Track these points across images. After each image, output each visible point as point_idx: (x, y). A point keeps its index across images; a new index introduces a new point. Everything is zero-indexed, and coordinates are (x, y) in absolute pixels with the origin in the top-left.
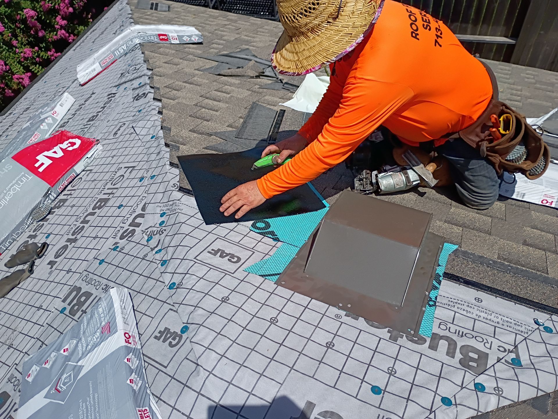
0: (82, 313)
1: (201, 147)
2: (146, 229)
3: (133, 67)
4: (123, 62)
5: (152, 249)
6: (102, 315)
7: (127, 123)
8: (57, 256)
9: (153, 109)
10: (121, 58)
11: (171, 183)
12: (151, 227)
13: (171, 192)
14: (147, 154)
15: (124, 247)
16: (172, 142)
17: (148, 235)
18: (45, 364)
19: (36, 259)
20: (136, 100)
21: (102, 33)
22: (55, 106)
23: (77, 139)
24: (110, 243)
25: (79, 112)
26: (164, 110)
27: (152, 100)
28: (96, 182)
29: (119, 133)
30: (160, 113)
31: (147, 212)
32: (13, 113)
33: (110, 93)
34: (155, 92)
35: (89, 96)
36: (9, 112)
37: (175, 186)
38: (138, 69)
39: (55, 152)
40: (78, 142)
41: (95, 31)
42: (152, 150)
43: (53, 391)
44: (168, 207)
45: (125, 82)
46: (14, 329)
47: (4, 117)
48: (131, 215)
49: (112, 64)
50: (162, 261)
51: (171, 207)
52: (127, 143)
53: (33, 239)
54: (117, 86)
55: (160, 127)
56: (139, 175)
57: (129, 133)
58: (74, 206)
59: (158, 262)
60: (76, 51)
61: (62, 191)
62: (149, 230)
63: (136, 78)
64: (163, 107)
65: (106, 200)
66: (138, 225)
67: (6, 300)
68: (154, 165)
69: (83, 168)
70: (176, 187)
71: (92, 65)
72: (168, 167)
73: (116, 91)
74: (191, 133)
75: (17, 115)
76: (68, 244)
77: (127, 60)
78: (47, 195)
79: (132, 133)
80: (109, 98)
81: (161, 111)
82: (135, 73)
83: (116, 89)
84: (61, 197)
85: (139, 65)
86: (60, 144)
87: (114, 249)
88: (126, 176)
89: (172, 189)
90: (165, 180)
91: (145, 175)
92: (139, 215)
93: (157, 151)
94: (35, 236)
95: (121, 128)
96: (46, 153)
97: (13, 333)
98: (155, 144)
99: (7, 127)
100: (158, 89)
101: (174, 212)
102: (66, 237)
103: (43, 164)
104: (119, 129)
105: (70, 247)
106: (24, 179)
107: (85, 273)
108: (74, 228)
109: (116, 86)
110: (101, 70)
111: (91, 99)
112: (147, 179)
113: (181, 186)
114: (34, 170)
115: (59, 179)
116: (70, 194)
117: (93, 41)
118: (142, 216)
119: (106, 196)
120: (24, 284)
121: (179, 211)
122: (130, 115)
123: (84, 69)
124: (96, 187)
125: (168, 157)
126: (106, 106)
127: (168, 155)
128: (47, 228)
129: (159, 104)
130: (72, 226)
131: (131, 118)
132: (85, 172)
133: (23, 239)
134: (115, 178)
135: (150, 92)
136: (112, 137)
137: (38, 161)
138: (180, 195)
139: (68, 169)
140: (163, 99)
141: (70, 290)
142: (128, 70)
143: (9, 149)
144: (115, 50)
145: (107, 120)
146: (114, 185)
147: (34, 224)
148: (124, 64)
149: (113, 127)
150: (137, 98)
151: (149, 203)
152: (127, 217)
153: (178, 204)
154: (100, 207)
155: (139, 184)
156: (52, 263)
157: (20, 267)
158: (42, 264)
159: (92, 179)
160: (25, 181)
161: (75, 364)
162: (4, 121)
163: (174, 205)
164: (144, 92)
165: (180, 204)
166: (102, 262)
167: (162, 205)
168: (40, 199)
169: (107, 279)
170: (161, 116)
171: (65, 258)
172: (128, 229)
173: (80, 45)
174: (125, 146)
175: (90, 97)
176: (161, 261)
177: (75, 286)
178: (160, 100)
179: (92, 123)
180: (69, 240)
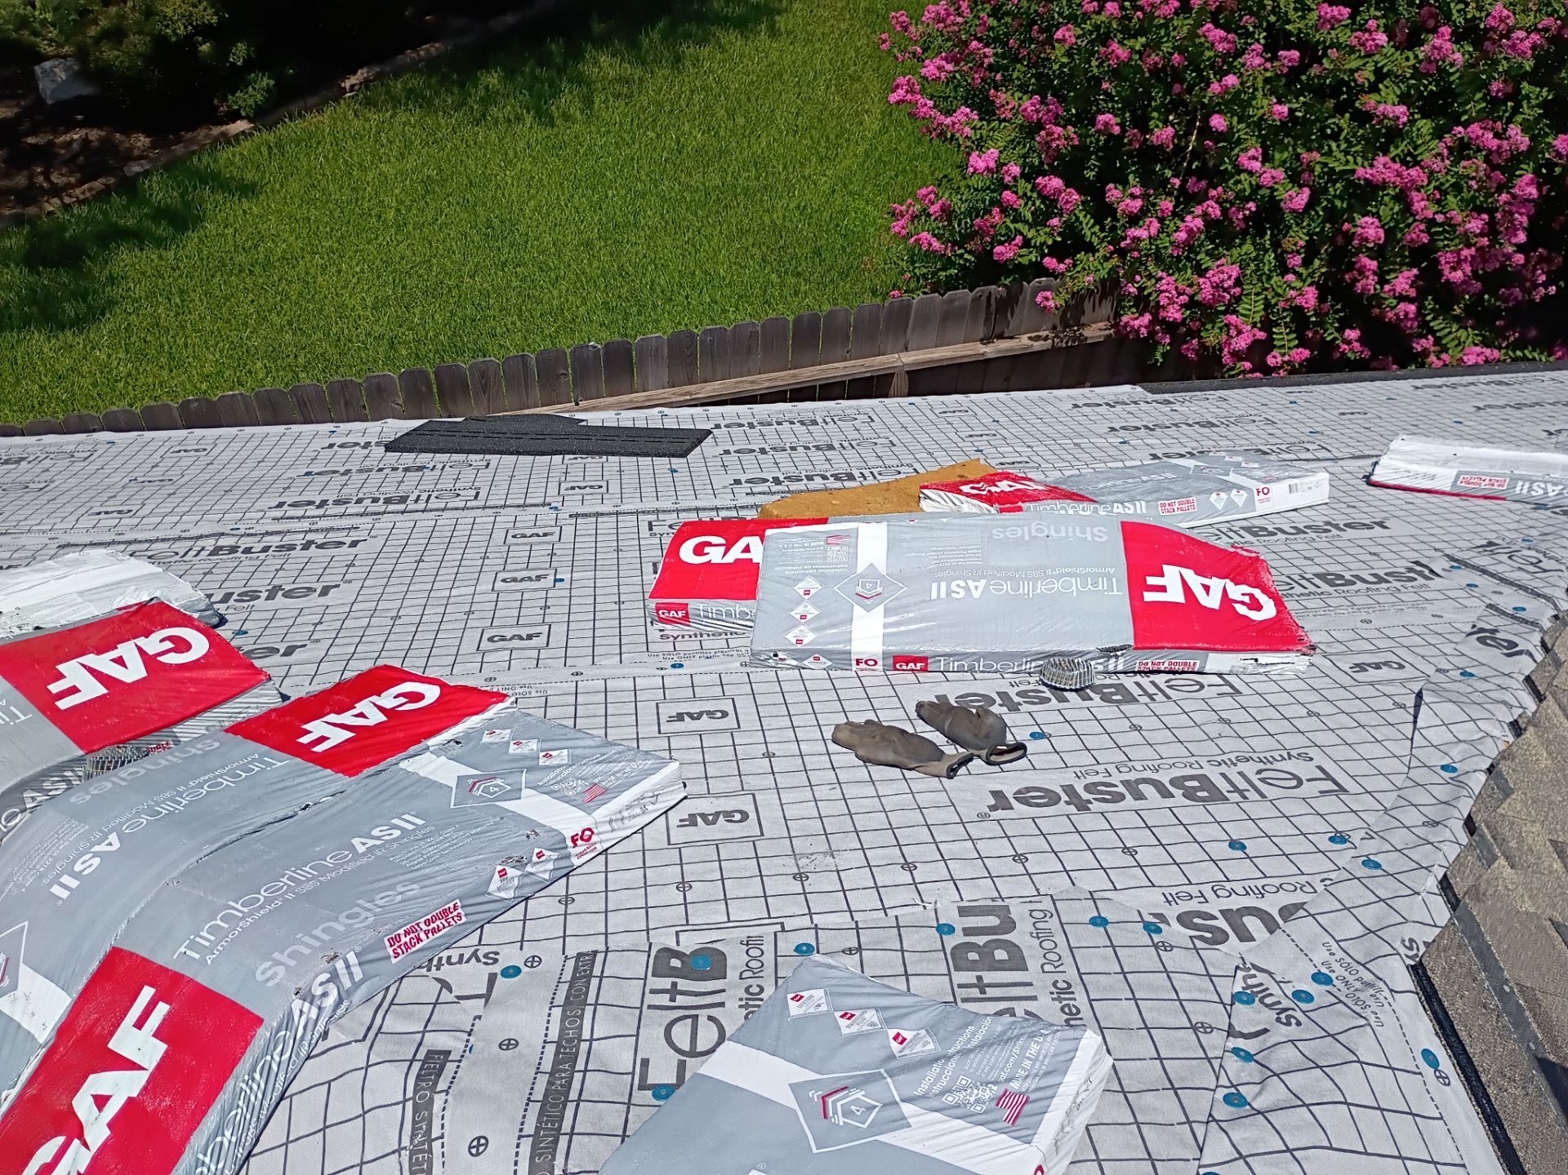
0: (975, 981)
1: (1549, 912)
2: (1255, 967)
3: (1533, 553)
4: (1517, 518)
5: (1231, 1032)
6: (1027, 1064)
7: (1408, 672)
8: (1023, 797)
9: (1504, 703)
10: (1518, 506)
11: (1409, 931)
12: (1270, 974)
13: (1388, 950)
14: (1401, 793)
15: (1172, 947)
16: (1488, 827)
17: (1249, 987)
18: (842, 1017)
19: (979, 757)
20: (1478, 639)
21: (1519, 406)
22: (1278, 479)
23: (1272, 602)
24: (1151, 901)
25: (1314, 535)
26: (1531, 729)
27: (1521, 678)
28: (1226, 729)
29: (1372, 674)
30: (1516, 728)
31: (1290, 927)
32: (1174, 407)
33: (1424, 561)
34: (1541, 666)
35: (1367, 522)
36: (1167, 396)
37: (1411, 948)
38: (1545, 571)
39: (1207, 588)
40: (1269, 611)
41: (1504, 388)
42: (1420, 797)
43: (815, 1095)
44: (1351, 979)
45: (1484, 572)
46: (833, 848)
47: (1150, 397)
48: (1248, 893)
49: (1485, 497)
50: (1233, 1090)
51: (1358, 985)
52: (1372, 719)
53: (1005, 709)
54: (1456, 561)
55: (1488, 763)
56: (1343, 823)
57: (1396, 699)
58: (1138, 729)
59: (1223, 1081)
60: (1419, 392)
61: (1140, 672)
62: (1261, 977)
63: (1520, 587)
64: (1533, 721)
65: (1218, 796)
66: (1245, 936)
67: (862, 773)
68: (1400, 838)
69: (1225, 669)
70: (1411, 953)
71: (1436, 463)
72: (1432, 883)
73: (1444, 570)
74: (1551, 849)
75: (1177, 418)
76: (1064, 797)
77: (1530, 523)
78: (1109, 652)
79: (1403, 706)
80: (1410, 570)
81: (1523, 726)
82: (1528, 572)
83: (1447, 564)
84: (1128, 682)
85: (1553, 561)
86: (1232, 580)
87: (1147, 927)
88: (1308, 789)
89: (1398, 945)
90: (1396, 903)
91: (1356, 838)
92: (1265, 916)
93: (1433, 813)
94: (1014, 708)
95: (1385, 668)
96: (1189, 574)
97: (825, 853)
98: (1442, 792)
99: (1139, 424)
100: (1558, 664)
101: (1357, 1009)
102: (1068, 778)
103: (1163, 589)
104: (1378, 666)
105: (1061, 807)
106: (1102, 585)
107: (1047, 904)
108: (1101, 775)
109: (1451, 558)
110: (1448, 489)
111: (1367, 533)
112: (1353, 853)
113: (1425, 963)
114: (1137, 586)
115: (1163, 648)
116: (1151, 697)
117: (1481, 405)
118: (1271, 926)
119: (1223, 786)
120: (920, 782)
121: (1372, 1019)
122: (1432, 660)
123: (1409, 457)
124: (1218, 741)
125: (1452, 858)
126: (1388, 582)
127: (1452, 851)
128: (1048, 714)
129: (1531, 704)
130: (1100, 768)
131: (1430, 670)
132: (1221, 682)
133: (989, 685)
134: (1277, 765)
135: (1531, 655)
136: (1346, 668)
137: (1163, 575)
138: (1405, 981)
139: (1200, 645)
140: (1550, 701)
141: (990, 903)
142: (1514, 548)
143: (1114, 479)
144: (1524, 479)
145: (1365, 616)
146: (1263, 780)
147: (1030, 679)
148: (1515, 526)
149: (1368, 646)
150: (1486, 637)
151: (1313, 916)
152: (1234, 885)
153: (1383, 1000)
154: (1190, 794)
155: (1324, 843)
156: (1000, 800)
157: (938, 738)
158: (981, 781)
159: (1224, 715)
160: (1100, 588)
161: (898, 1099)
162: (1143, 405)
163: (1372, 992)
164: (1516, 639)
165: (1387, 1005)
166: (1099, 921)
167: (1340, 954)
168: (1092, 648)
169: (1080, 974)
170: (1511, 739)
171: (1033, 819)
172: (1214, 918)
173: (1440, 387)
174: (1362, 718)
175: (1369, 527)
176: (1233, 1086)
177: (1007, 907)
178: (1539, 697)
179: (1325, 587)
180: (1069, 790)
